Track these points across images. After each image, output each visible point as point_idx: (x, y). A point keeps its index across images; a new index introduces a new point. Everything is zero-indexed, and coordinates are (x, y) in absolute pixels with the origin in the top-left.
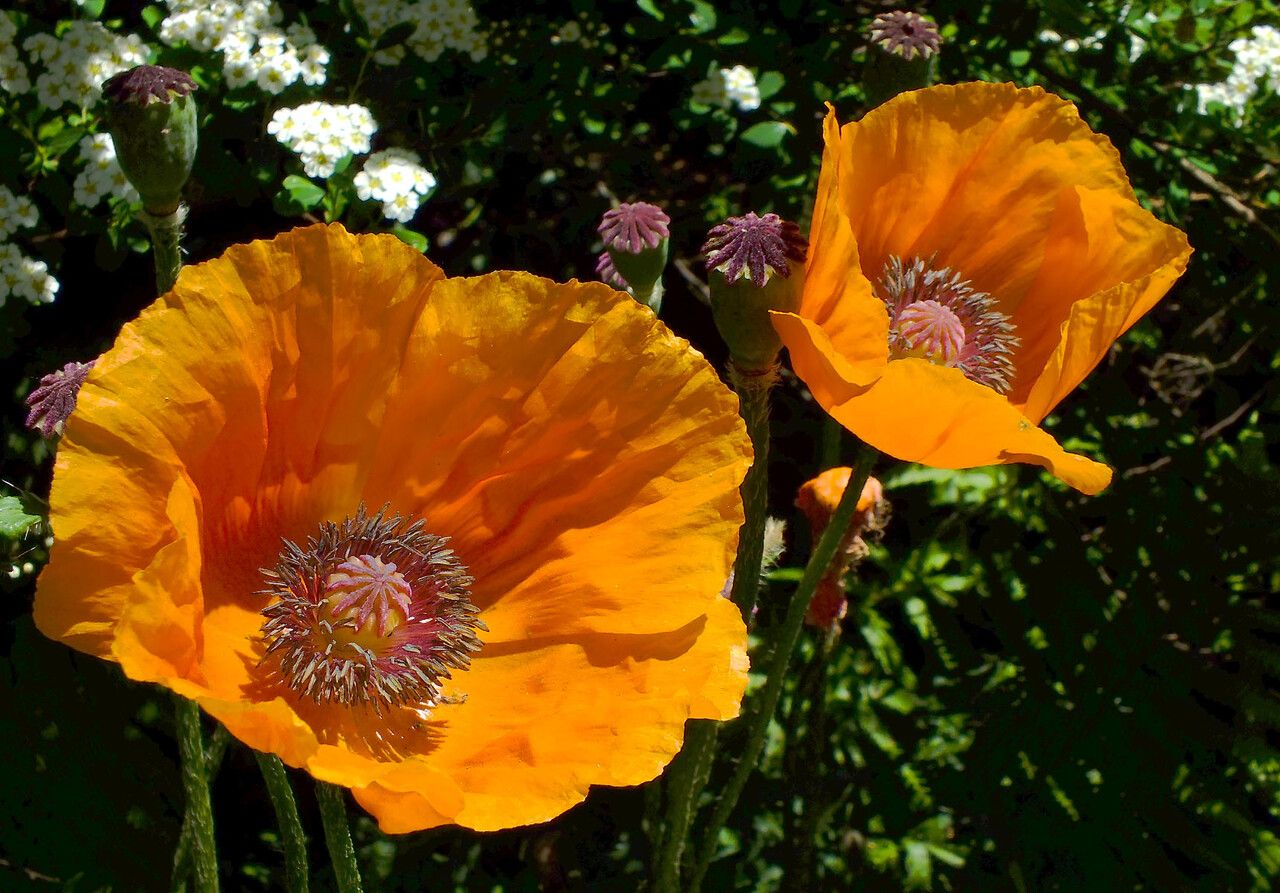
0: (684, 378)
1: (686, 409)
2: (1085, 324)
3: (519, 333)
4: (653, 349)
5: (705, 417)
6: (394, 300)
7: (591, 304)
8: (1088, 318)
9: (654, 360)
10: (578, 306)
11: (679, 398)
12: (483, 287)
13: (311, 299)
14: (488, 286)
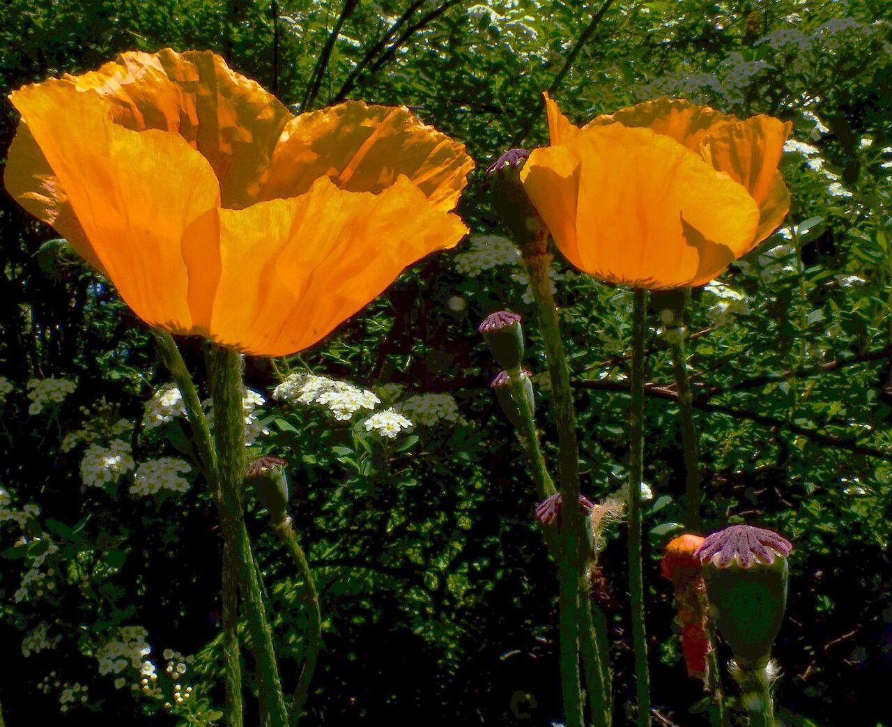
0: (434, 145)
1: (436, 162)
2: (722, 149)
3: (333, 131)
4: (411, 130)
5: (448, 163)
6: (259, 117)
7: (376, 118)
8: (723, 145)
9: (412, 135)
10: (368, 119)
11: (431, 155)
12: (314, 117)
13: (205, 92)
14: (317, 117)
